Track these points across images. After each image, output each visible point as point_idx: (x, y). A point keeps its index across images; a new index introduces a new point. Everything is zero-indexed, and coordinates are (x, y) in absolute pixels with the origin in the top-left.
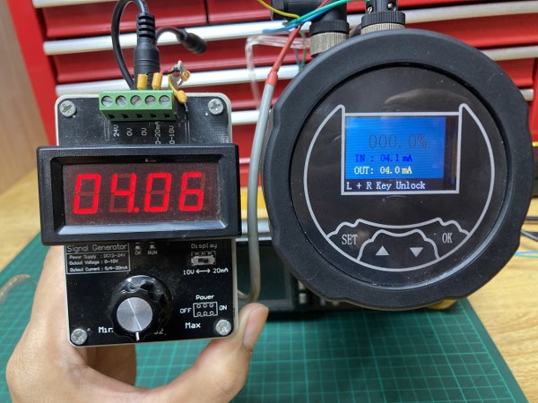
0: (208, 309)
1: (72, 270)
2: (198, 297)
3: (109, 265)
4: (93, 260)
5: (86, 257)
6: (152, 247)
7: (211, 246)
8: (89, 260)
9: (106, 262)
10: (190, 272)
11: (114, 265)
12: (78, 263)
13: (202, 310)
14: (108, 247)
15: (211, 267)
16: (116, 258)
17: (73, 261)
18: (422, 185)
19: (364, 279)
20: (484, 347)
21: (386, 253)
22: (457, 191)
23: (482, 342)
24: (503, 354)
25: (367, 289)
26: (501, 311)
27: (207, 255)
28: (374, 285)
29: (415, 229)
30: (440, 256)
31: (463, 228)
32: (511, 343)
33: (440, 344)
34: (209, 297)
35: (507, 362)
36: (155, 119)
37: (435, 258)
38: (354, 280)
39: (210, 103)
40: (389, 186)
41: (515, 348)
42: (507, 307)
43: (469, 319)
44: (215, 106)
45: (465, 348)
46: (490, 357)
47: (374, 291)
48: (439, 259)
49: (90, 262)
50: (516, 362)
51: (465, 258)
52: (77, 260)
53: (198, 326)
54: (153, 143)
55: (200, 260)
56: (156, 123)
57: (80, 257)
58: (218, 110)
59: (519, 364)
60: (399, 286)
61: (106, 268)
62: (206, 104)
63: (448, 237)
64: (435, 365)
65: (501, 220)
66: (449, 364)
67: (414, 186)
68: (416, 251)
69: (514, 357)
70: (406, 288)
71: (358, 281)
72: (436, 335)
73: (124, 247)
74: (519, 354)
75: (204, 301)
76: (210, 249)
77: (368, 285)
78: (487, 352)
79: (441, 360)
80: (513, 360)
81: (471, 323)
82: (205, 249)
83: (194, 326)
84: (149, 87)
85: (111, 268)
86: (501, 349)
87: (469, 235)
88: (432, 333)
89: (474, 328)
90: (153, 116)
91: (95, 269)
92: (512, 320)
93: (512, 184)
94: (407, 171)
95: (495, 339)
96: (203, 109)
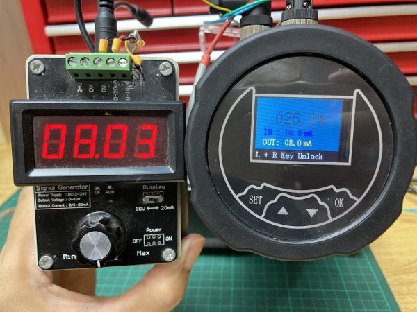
0: (157, 240)
1: (40, 206)
2: (148, 230)
3: (72, 202)
4: (59, 198)
5: (52, 195)
6: (110, 187)
7: (160, 187)
8: (55, 198)
9: (70, 199)
10: (141, 209)
11: (77, 202)
12: (46, 200)
13: (151, 241)
14: (72, 187)
15: (159, 205)
16: (78, 196)
17: (41, 198)
18: (321, 157)
19: (266, 233)
20: (380, 287)
21: (286, 213)
22: (349, 164)
23: (378, 282)
24: (394, 294)
25: (268, 243)
26: (396, 257)
27: (156, 194)
28: (275, 240)
29: (312, 193)
30: (333, 217)
31: (353, 195)
32: (402, 284)
33: (343, 282)
34: (157, 230)
35: (398, 300)
36: (113, 78)
37: (328, 220)
38: (258, 234)
39: (161, 66)
40: (292, 156)
41: (405, 288)
42: (401, 254)
43: (369, 263)
44: (166, 68)
45: (363, 287)
46: (384, 296)
47: (275, 244)
48: (331, 220)
49: (56, 200)
50: (405, 300)
51: (354, 221)
52: (45, 198)
53: (148, 253)
54: (111, 99)
55: (151, 199)
56: (115, 82)
57: (47, 195)
58: (167, 72)
59: (407, 303)
60: (295, 241)
61: (70, 205)
62: (158, 66)
63: (340, 202)
64: (337, 299)
65: (386, 190)
66: (349, 300)
67: (313, 157)
68: (312, 212)
69: (404, 297)
70: (302, 243)
71: (261, 236)
72: (341, 274)
73: (86, 187)
74: (408, 294)
75: (153, 233)
76: (159, 190)
77: (269, 239)
78: (382, 291)
79: (343, 295)
80: (402, 299)
81: (370, 266)
82: (155, 190)
83: (144, 254)
84: (109, 50)
85: (74, 205)
86: (393, 289)
87: (358, 201)
88: (337, 272)
89: (372, 270)
90: (113, 75)
91: (60, 206)
92: (405, 265)
93: (397, 160)
94: (308, 144)
95: (389, 280)
96: (155, 71)
